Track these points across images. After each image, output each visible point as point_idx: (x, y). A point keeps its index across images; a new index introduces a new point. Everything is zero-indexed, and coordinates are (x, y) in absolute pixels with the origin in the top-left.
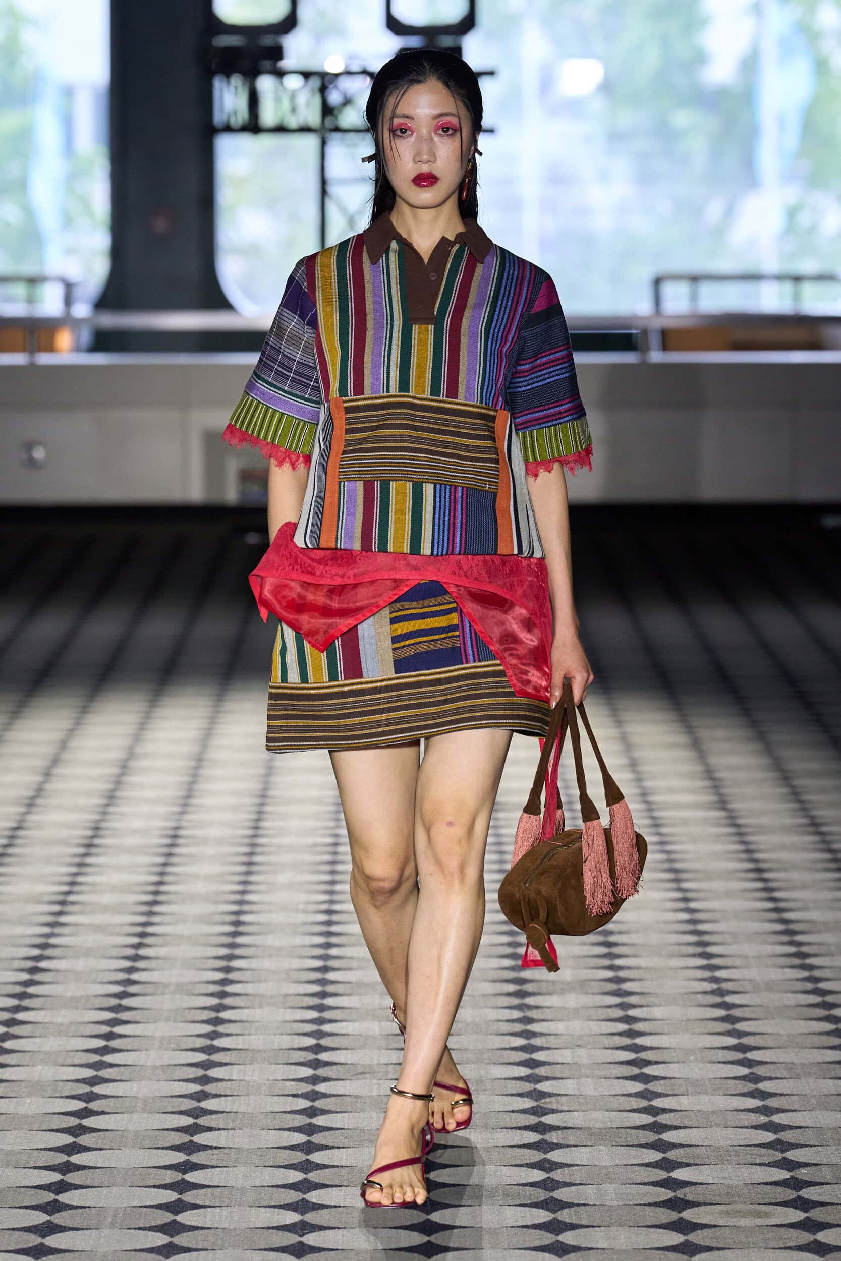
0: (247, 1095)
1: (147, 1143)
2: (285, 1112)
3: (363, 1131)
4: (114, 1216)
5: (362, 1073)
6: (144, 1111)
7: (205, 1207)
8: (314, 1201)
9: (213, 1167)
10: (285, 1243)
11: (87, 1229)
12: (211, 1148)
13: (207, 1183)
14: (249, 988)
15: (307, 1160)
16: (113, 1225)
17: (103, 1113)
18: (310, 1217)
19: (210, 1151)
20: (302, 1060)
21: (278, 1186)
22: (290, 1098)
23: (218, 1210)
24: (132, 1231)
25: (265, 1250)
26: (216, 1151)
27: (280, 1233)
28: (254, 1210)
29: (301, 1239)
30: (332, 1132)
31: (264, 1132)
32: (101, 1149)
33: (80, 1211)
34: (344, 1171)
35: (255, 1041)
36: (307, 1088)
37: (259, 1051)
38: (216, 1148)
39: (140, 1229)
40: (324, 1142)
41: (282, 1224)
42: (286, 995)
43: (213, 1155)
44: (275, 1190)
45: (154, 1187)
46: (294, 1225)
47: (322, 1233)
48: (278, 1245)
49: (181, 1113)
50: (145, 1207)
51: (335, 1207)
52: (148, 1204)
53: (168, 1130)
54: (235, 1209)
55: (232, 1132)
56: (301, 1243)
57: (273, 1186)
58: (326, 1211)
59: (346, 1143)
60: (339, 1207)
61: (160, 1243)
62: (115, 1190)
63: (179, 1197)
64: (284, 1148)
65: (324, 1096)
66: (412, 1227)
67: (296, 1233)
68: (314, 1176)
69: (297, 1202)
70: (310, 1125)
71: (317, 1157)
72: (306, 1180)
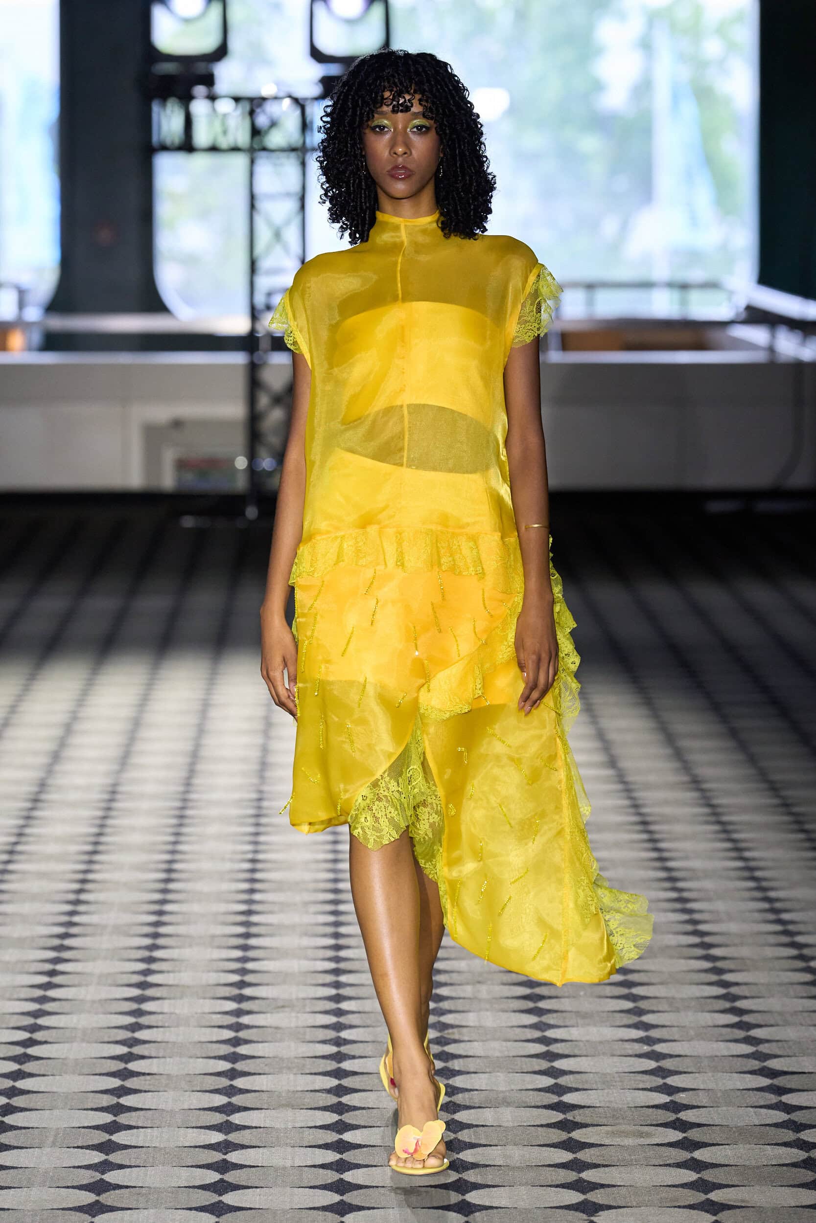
0: (177, 1026)
1: (86, 1071)
2: (212, 1042)
3: (282, 1059)
4: (56, 1136)
5: (281, 1006)
6: (83, 1040)
7: (138, 1128)
8: (237, 1122)
9: (145, 1091)
10: (210, 1161)
11: (31, 1148)
12: (144, 1074)
13: (140, 1106)
14: (181, 930)
15: (231, 1085)
16: (53, 1145)
17: (46, 1042)
18: (234, 1137)
19: (142, 1078)
20: (227, 995)
21: (204, 1109)
22: (216, 1030)
23: (149, 1130)
24: (72, 1149)
25: (192, 1166)
26: (148, 1077)
27: (206, 1151)
28: (182, 1131)
29: (225, 1157)
30: (253, 1060)
31: (191, 1060)
32: (44, 1075)
33: (24, 1131)
34: (264, 1096)
35: (185, 977)
36: (232, 1020)
37: (188, 987)
38: (149, 1074)
39: (78, 1147)
40: (246, 1069)
41: (208, 1143)
42: (213, 937)
43: (146, 1080)
44: (202, 1112)
45: (92, 1109)
46: (219, 1144)
47: (244, 1151)
48: (205, 1163)
49: (117, 1042)
50: (84, 1127)
51: (256, 1127)
52: (86, 1125)
53: (104, 1058)
54: (165, 1130)
55: (163, 1060)
56: (224, 1160)
57: (200, 1109)
58: (248, 1131)
59: (267, 1070)
60: (260, 1127)
61: (96, 1160)
62: (56, 1112)
63: (114, 1118)
64: (211, 1074)
65: (248, 1027)
66: (326, 1146)
67: (220, 1151)
68: (237, 1100)
69: (222, 1124)
70: (234, 1053)
71: (240, 1083)
72: (229, 1104)
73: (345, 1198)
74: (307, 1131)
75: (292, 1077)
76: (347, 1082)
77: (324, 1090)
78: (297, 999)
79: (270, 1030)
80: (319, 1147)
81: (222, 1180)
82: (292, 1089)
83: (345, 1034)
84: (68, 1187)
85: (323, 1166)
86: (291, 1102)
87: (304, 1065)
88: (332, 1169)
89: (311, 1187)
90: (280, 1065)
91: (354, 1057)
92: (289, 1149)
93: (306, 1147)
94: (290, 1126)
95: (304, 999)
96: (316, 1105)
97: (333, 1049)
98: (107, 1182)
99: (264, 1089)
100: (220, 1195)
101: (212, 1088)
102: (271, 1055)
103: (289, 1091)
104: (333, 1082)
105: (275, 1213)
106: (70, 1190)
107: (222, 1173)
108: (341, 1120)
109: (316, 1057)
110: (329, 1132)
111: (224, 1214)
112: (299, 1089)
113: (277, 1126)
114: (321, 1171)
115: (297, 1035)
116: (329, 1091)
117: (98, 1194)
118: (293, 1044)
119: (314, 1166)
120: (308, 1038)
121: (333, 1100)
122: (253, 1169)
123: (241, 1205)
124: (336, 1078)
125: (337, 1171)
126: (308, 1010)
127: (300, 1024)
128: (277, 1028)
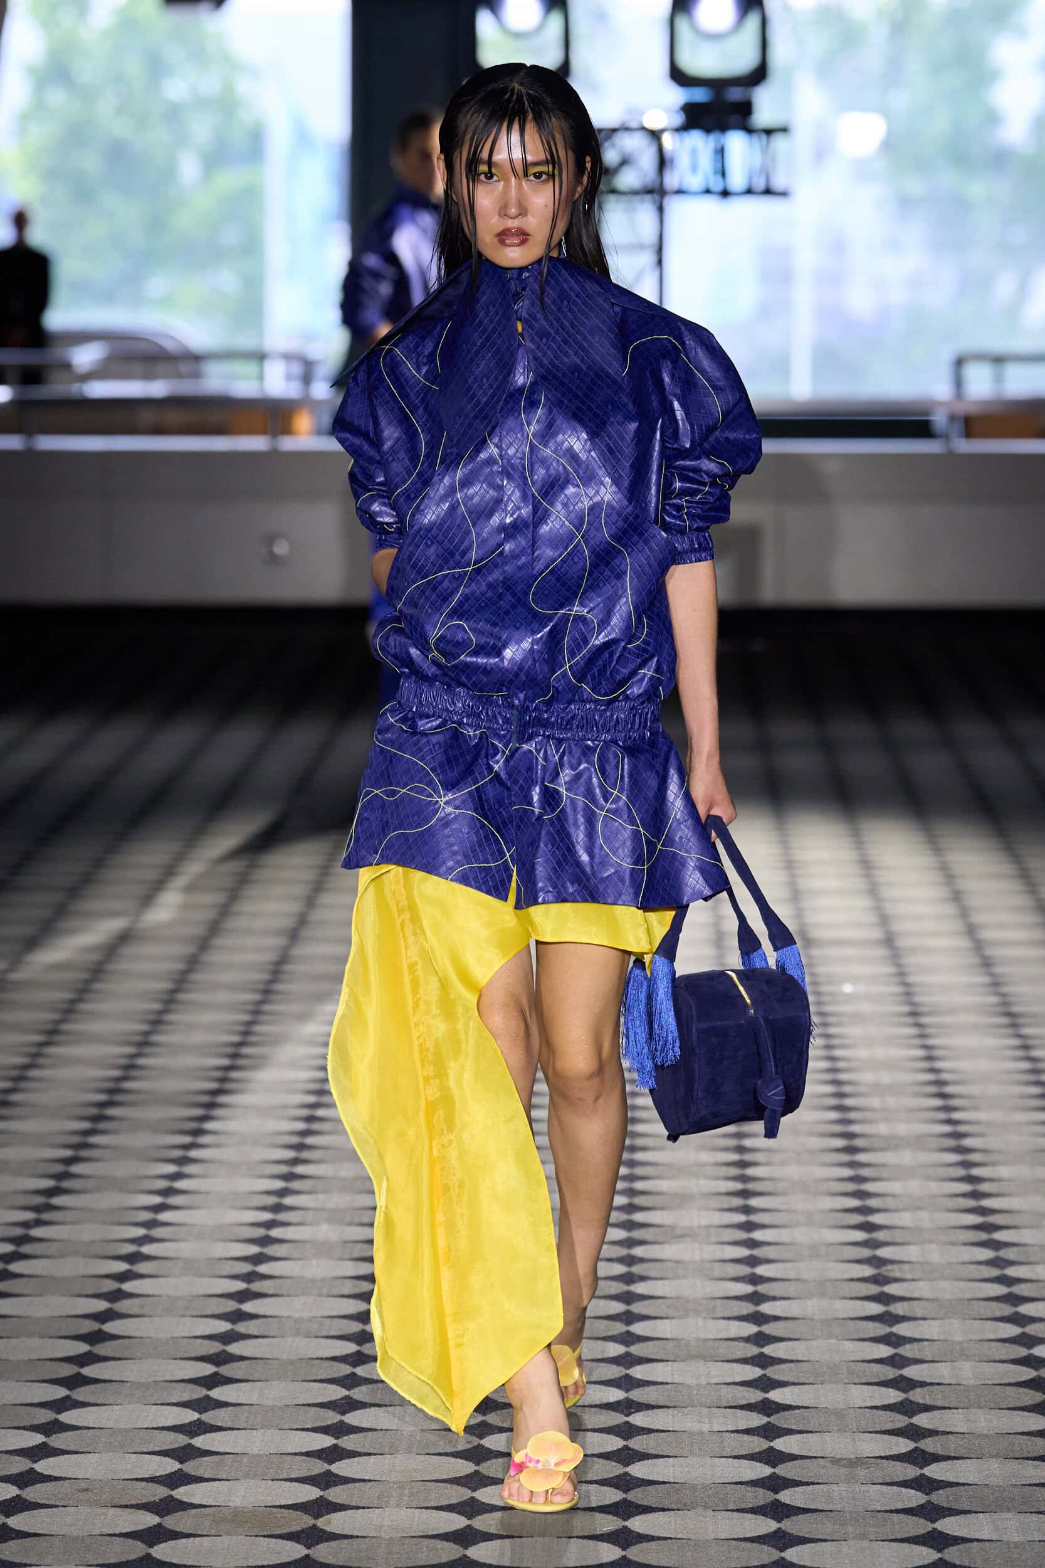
8: (639, 1376)
10: (610, 1423)
15: (628, 1332)
18: (636, 1395)
29: (627, 1419)
30: (654, 1301)
34: (670, 1345)
36: (623, 1251)
41: (605, 1401)
46: (619, 1403)
48: (604, 1426)
51: (662, 1383)
56: (627, 1422)
58: (653, 1388)
59: (670, 1312)
60: (667, 1383)
65: (642, 1260)
66: (749, 1407)
67: (622, 1412)
68: (636, 1350)
69: (620, 1378)
70: (628, 1293)
71: (638, 1328)
72: (628, 1354)
73: (777, 1470)
74: (725, 1390)
75: (700, 1322)
76: (769, 1329)
77: (741, 1338)
78: (699, 1227)
79: (669, 1265)
80: (742, 1407)
81: (626, 1448)
82: (702, 1336)
83: (761, 1270)
84: (440, 1454)
85: (748, 1431)
86: (703, 1352)
87: (714, 1308)
88: (758, 1435)
89: (735, 1457)
90: (684, 1307)
91: (774, 1299)
92: (705, 1410)
93: (725, 1407)
94: (703, 1381)
95: (708, 1227)
96: (734, 1357)
97: (748, 1289)
98: (488, 1449)
99: (668, 1336)
100: (627, 1465)
101: (604, 1334)
102: (673, 1295)
103: (698, 1340)
104: (751, 1329)
105: (693, 1488)
106: (443, 1458)
107: (625, 1439)
108: (765, 1375)
109: (728, 1298)
110: (752, 1390)
111: (632, 1489)
112: (710, 1336)
113: (688, 1381)
114: (746, 1437)
115: (703, 1270)
116: (748, 1339)
117: (478, 1464)
118: (698, 1282)
119: (737, 1431)
120: (717, 1274)
121: (753, 1350)
122: (662, 1434)
123: (651, 1478)
124: (755, 1323)
125: (766, 1437)
126: (713, 1239)
127: (706, 1256)
128: (677, 1262)
